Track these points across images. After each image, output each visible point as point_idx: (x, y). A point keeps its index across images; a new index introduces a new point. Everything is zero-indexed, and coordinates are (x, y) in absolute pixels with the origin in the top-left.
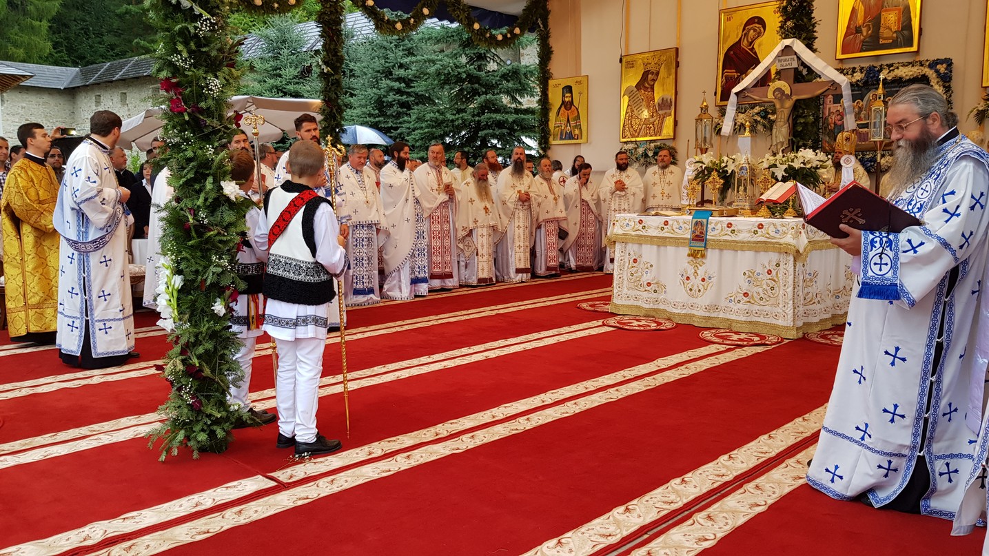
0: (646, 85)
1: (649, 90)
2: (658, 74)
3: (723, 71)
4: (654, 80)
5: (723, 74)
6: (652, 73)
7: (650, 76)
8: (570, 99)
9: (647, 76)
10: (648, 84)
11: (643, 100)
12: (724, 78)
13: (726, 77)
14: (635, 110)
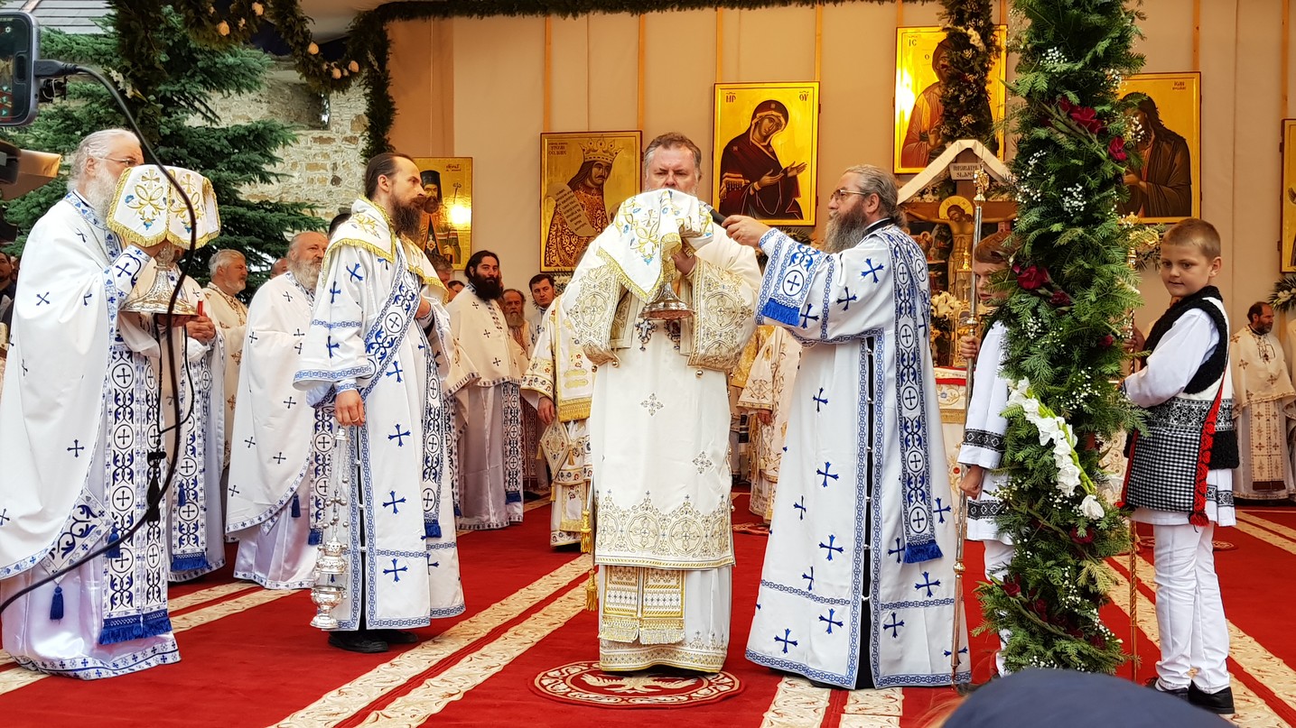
0: (589, 183)
1: (594, 191)
2: (609, 168)
3: (722, 175)
4: (603, 177)
5: (721, 179)
6: (600, 166)
7: (595, 170)
8: (436, 194)
9: (591, 169)
10: (592, 181)
11: (582, 206)
12: (723, 184)
13: (727, 183)
14: (568, 221)
